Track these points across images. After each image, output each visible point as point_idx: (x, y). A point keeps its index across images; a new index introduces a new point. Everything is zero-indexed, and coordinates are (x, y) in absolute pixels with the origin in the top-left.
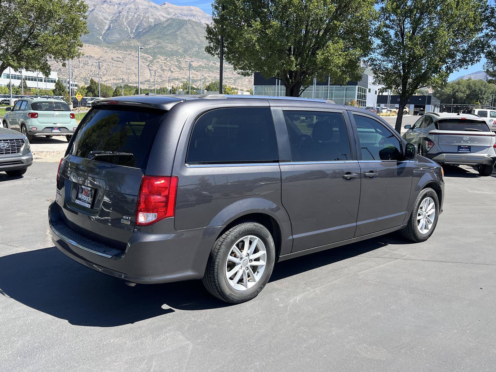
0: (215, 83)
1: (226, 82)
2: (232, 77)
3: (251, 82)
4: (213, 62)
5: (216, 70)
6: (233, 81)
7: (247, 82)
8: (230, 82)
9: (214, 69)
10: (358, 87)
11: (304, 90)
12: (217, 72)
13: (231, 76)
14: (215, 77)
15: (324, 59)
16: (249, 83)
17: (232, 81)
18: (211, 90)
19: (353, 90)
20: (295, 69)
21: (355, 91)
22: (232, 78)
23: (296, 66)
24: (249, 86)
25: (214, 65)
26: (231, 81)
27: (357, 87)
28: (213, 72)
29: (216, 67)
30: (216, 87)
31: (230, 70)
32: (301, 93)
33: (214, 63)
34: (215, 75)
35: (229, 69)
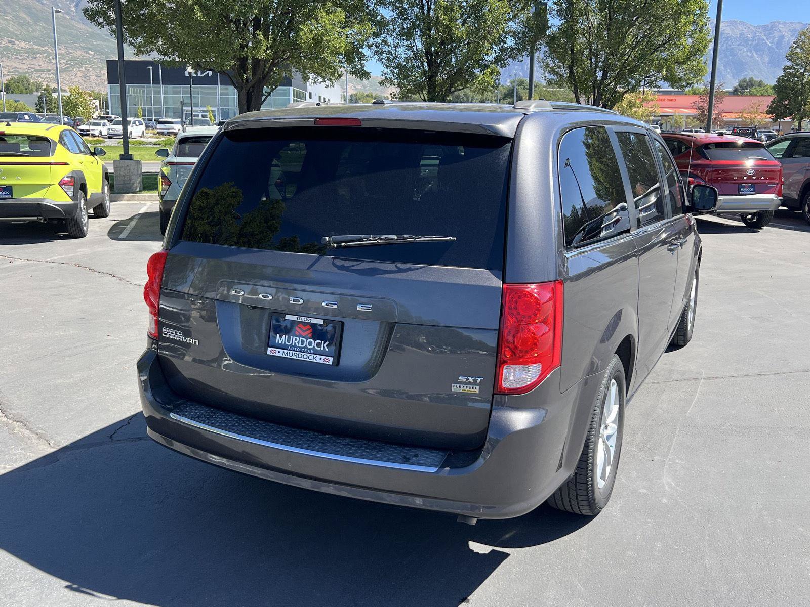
0: (18, 79)
1: (38, 77)
2: (50, 68)
3: (88, 78)
4: (8, 40)
5: (15, 55)
6: (52, 75)
7: (80, 78)
8: (46, 78)
9: (12, 53)
10: (294, 90)
11: (269, 94)
12: (18, 58)
13: (48, 67)
14: (16, 68)
15: (314, 39)
16: (84, 79)
17: (50, 76)
18: (12, 92)
19: (285, 95)
20: (263, 55)
21: (289, 96)
22: (50, 70)
23: (265, 51)
24: (85, 86)
25: (10, 45)
26: (47, 76)
27: (291, 88)
28: (10, 58)
29: (15, 49)
30: (21, 87)
31: (45, 55)
32: (265, 99)
33: (10, 42)
34: (15, 65)
35: (42, 53)
